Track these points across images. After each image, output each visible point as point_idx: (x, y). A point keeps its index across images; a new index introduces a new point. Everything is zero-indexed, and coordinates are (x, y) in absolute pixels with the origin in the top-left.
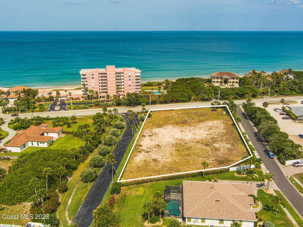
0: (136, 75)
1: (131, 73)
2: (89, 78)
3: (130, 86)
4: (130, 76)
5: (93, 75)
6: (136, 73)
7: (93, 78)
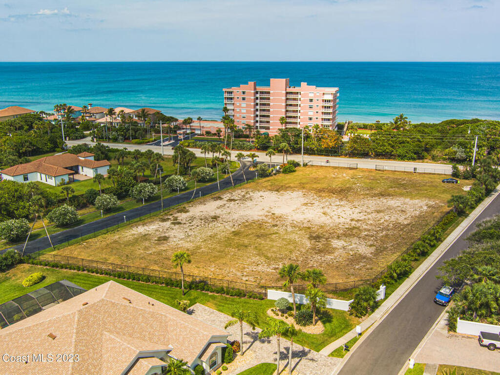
0: (324, 99)
1: (315, 94)
2: (238, 98)
3: (310, 119)
4: (311, 100)
5: (244, 93)
6: (324, 94)
7: (244, 99)
